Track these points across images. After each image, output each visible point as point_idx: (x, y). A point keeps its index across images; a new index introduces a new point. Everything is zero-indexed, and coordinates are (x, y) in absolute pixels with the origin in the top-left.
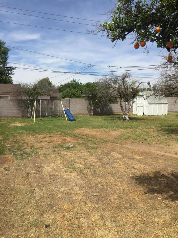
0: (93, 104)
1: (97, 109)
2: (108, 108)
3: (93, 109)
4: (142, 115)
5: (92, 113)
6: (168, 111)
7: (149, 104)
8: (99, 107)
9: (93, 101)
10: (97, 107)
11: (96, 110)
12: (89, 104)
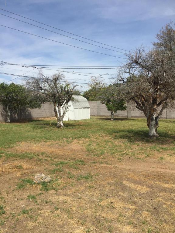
0: (9, 108)
1: (13, 115)
2: (27, 113)
3: (10, 115)
4: (67, 120)
5: (9, 120)
6: (91, 115)
7: (75, 108)
8: (16, 112)
9: (9, 106)
10: (13, 113)
11: (13, 117)
12: (4, 109)
